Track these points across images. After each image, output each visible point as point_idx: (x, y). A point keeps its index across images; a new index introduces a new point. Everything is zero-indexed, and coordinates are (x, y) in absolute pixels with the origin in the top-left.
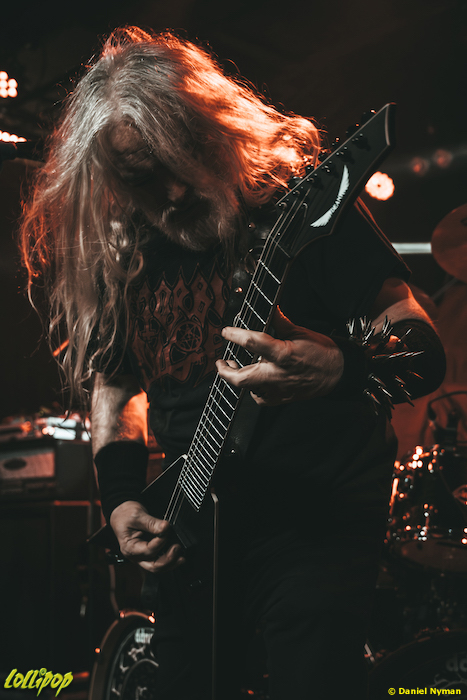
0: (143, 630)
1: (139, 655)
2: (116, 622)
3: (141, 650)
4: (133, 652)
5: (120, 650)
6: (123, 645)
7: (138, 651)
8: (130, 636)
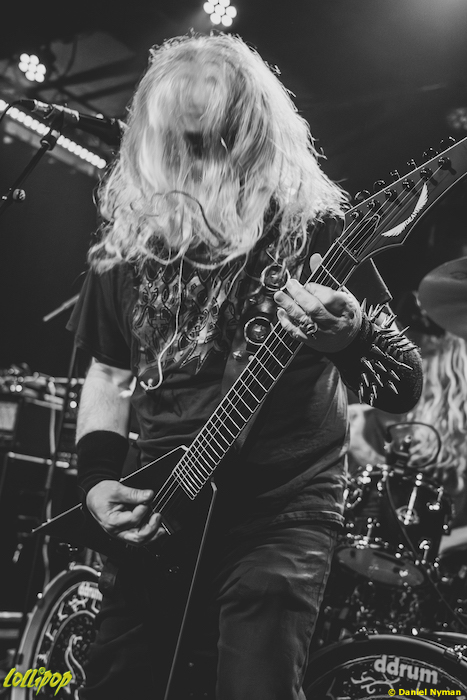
0: (88, 584)
1: (80, 607)
2: (64, 572)
3: (83, 602)
4: (74, 603)
5: (62, 598)
6: (66, 594)
7: (79, 602)
8: (73, 588)
